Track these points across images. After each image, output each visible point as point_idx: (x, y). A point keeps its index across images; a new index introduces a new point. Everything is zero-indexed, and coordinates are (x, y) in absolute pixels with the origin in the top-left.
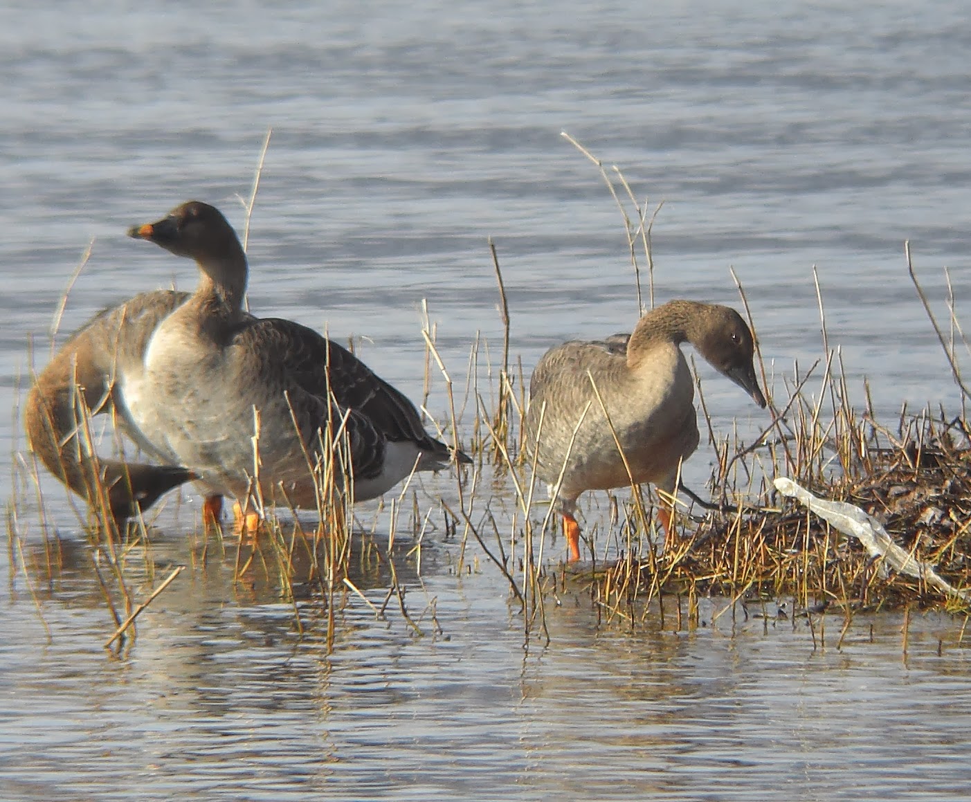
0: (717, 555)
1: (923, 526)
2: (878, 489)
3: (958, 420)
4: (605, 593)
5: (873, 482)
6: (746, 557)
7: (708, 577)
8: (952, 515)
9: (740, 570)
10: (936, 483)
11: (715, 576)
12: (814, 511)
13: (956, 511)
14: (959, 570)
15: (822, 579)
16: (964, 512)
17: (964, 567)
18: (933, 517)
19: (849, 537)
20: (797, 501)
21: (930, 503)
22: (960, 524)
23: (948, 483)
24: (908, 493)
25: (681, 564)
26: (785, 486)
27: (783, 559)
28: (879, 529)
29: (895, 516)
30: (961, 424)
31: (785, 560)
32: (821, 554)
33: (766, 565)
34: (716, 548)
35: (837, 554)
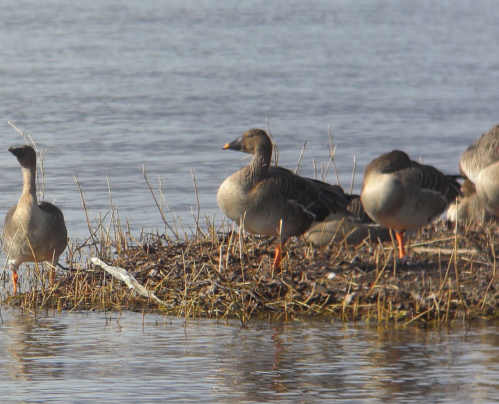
0: (69, 288)
1: (150, 277)
2: (132, 262)
3: (163, 235)
4: (24, 303)
5: (130, 259)
6: (80, 289)
7: (65, 297)
8: (161, 272)
9: (78, 294)
10: (155, 260)
11: (68, 296)
12: (107, 271)
13: (163, 271)
14: (164, 294)
15: (110, 298)
16: (166, 271)
17: (166, 293)
18: (154, 273)
19: (120, 281)
20: (100, 267)
21: (152, 268)
22: (164, 276)
23: (160, 260)
24: (144, 264)
25: (54, 292)
26: (95, 261)
27: (95, 290)
28: (133, 278)
29: (139, 273)
30: (165, 236)
31: (96, 290)
32: (110, 288)
33: (88, 292)
34: (68, 285)
35: (116, 288)
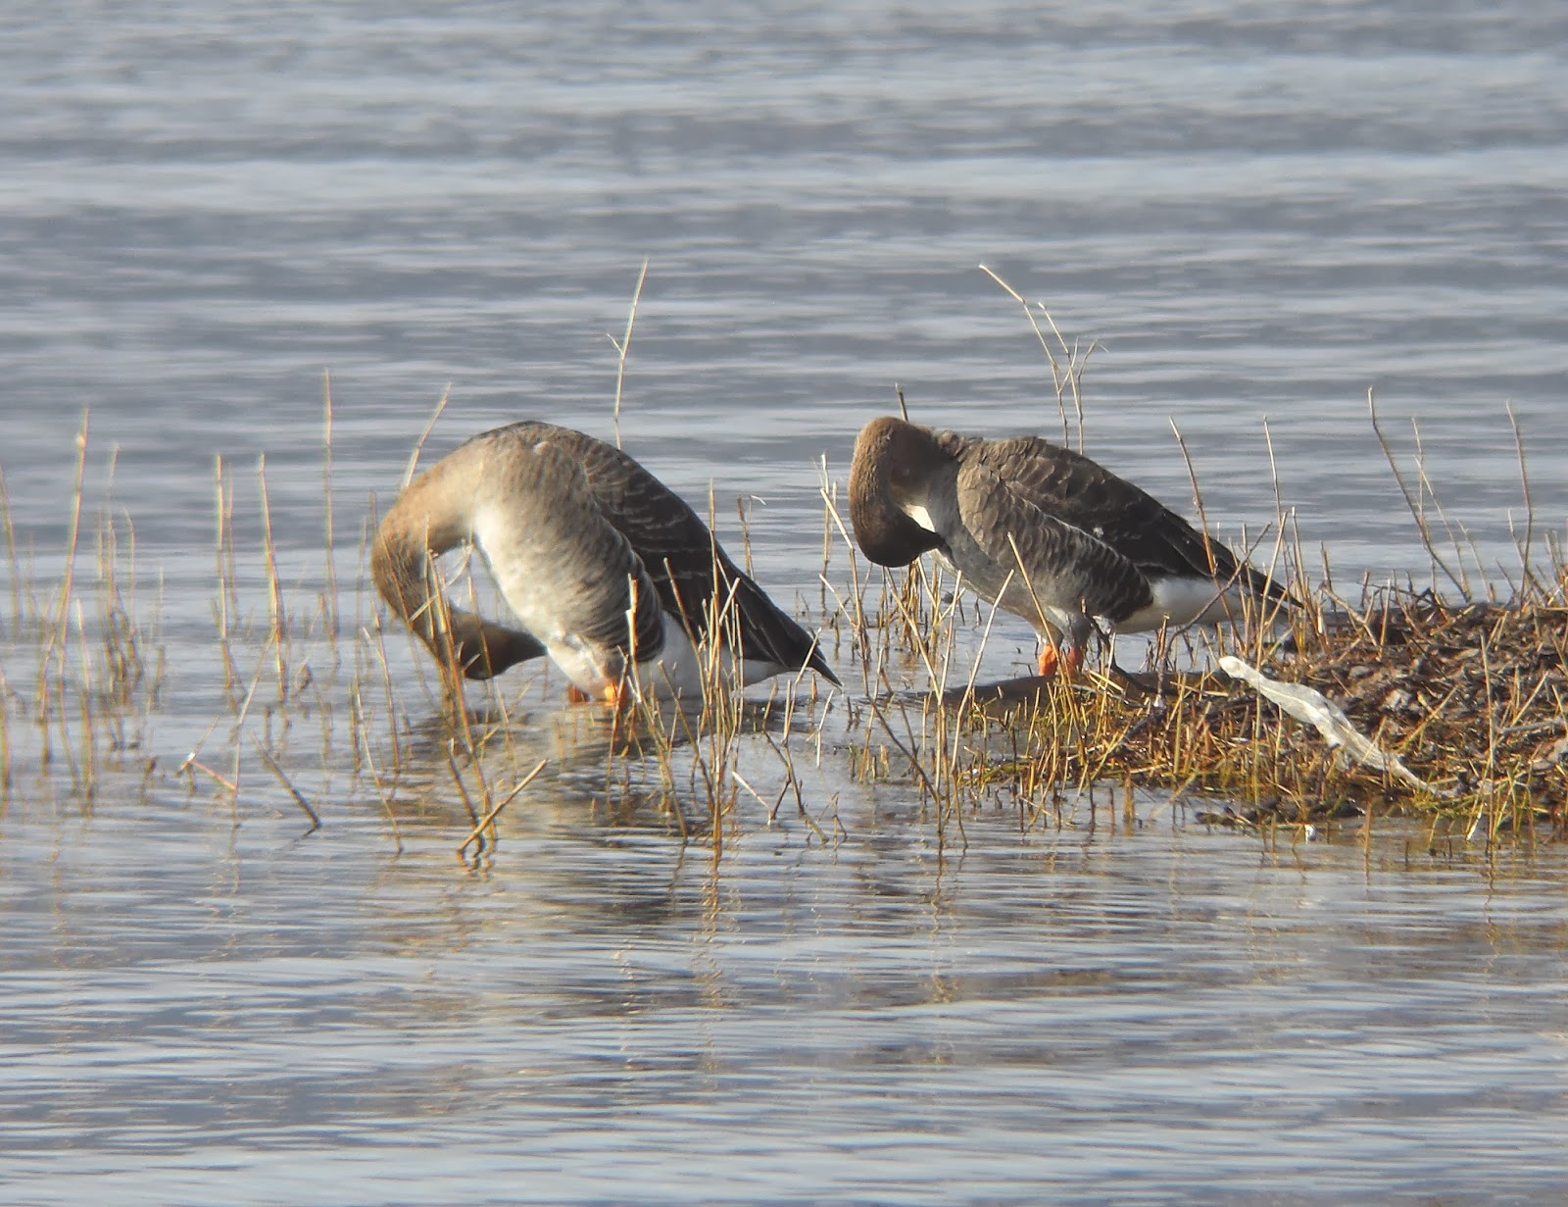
0: (1156, 744)
1: (1388, 712)
2: (1336, 669)
3: (1428, 592)
4: (1028, 788)
5: (1332, 662)
6: (1188, 747)
7: (1145, 769)
8: (1421, 699)
9: (1182, 762)
10: (1403, 662)
11: (1153, 768)
12: (1265, 694)
13: (1426, 694)
14: (1429, 762)
15: (1273, 772)
16: (1434, 695)
17: (1434, 758)
18: (1400, 702)
19: (1302, 723)
20: (1246, 683)
21: (1396, 686)
22: (1429, 709)
23: (1417, 662)
24: (1371, 674)
25: (1116, 755)
26: (1232, 666)
27: (1229, 748)
28: (1339, 715)
29: (1357, 700)
30: (1433, 595)
31: (1233, 750)
32: (1273, 743)
33: (1211, 756)
34: (1154, 735)
35: (1291, 743)
